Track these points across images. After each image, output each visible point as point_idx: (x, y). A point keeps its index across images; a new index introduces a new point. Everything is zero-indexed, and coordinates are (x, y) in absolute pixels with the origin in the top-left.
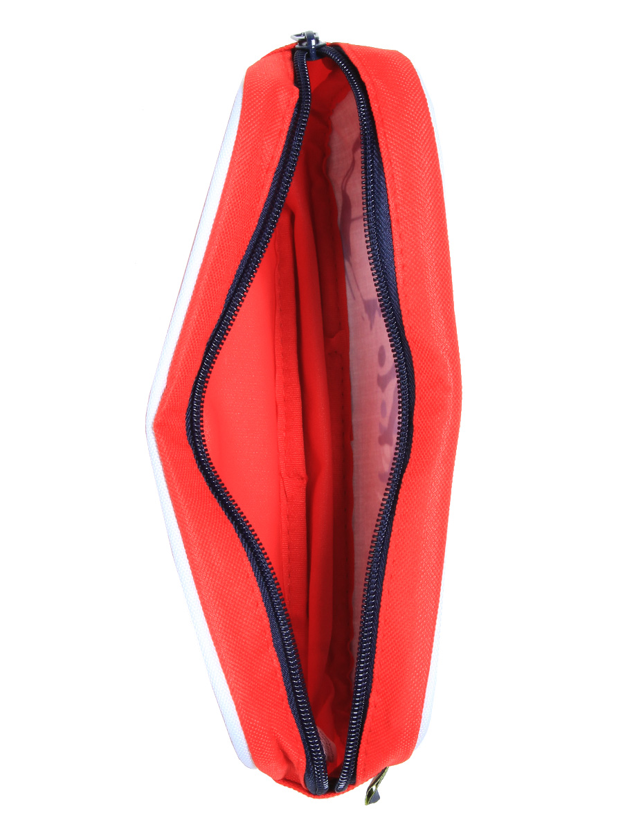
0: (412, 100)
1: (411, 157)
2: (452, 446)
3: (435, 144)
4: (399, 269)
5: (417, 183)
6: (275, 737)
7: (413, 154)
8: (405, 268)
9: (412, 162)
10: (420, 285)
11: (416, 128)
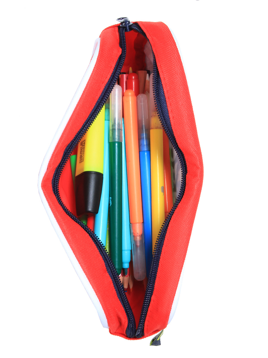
0: (169, 44)
1: (171, 69)
2: (199, 193)
3: (181, 62)
4: (171, 119)
5: (175, 80)
6: (116, 313)
7: (172, 68)
8: (174, 118)
9: (172, 71)
10: (181, 125)
11: (172, 56)
